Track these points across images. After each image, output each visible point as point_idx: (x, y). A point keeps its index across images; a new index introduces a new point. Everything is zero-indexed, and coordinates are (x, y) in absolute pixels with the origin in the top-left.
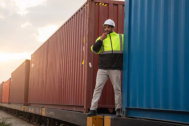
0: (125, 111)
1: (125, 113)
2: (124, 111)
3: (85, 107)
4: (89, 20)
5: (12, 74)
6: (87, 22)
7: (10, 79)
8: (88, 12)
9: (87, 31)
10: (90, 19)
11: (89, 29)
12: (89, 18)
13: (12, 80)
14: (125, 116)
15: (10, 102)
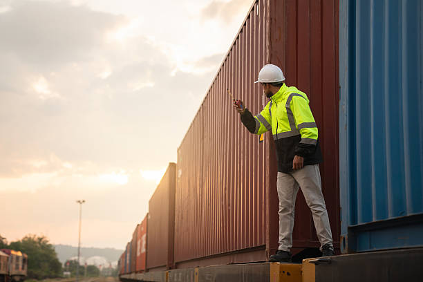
0: (346, 237)
1: (347, 243)
2: (344, 238)
4: (271, 23)
5: (150, 202)
6: (267, 31)
7: (148, 214)
8: (268, 4)
9: (268, 51)
10: (273, 20)
11: (271, 47)
12: (271, 19)
13: (149, 217)
14: (346, 251)
15: (148, 268)
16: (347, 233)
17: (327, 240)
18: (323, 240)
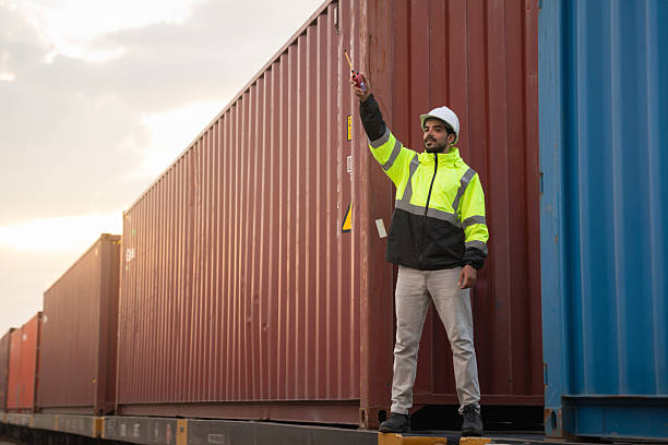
0: (559, 412)
1: (559, 422)
2: (554, 415)
3: (364, 406)
4: (369, 43)
5: (46, 294)
6: (363, 54)
7: (40, 315)
10: (373, 39)
12: (370, 37)
13: (45, 319)
14: (559, 433)
15: (39, 405)
16: (560, 407)
17: (473, 398)
18: (465, 397)
